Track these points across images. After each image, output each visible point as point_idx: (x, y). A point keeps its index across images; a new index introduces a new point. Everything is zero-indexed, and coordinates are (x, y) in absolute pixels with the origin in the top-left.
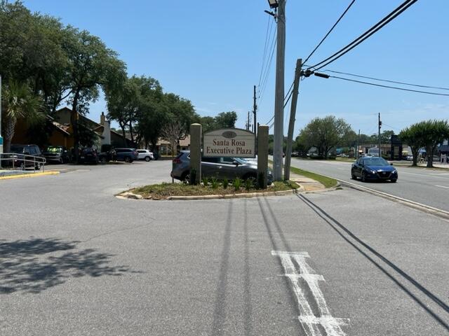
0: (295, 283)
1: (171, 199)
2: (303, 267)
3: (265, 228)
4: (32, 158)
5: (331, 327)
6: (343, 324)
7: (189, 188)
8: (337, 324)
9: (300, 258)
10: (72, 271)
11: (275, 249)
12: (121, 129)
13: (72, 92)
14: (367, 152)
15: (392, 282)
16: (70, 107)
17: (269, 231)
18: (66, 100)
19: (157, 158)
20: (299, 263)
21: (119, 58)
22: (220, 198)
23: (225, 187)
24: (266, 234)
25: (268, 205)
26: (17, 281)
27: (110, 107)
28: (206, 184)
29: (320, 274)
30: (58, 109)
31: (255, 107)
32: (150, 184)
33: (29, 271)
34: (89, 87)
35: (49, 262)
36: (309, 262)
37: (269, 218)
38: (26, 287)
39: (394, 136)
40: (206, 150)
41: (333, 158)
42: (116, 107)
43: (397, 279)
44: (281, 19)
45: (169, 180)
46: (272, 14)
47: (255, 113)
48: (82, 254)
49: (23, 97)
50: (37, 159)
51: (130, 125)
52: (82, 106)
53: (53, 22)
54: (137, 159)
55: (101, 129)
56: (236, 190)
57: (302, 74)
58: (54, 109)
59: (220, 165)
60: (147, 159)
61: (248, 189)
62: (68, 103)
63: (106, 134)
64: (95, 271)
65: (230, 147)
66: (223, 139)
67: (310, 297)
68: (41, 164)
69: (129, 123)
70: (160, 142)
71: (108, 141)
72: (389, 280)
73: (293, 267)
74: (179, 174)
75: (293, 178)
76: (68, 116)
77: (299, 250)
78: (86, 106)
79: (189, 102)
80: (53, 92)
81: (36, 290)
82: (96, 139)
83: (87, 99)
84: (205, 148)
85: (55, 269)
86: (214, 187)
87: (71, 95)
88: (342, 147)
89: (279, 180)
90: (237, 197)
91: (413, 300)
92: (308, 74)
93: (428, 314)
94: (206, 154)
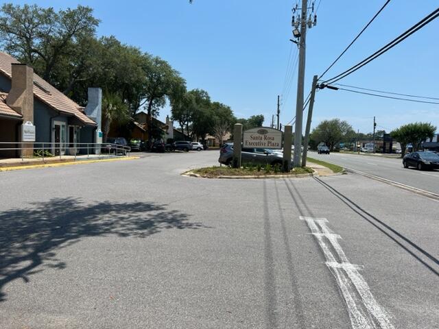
0: (320, 239)
1: (220, 178)
2: (324, 228)
3: (293, 201)
4: (122, 147)
5: (351, 271)
6: (359, 269)
7: (233, 170)
8: (355, 269)
9: (322, 222)
10: (164, 224)
11: (302, 215)
12: (180, 127)
13: (148, 100)
14: (364, 147)
15: (394, 242)
16: (146, 112)
17: (296, 203)
18: (143, 107)
19: (205, 148)
20: (321, 226)
21: (181, 76)
22: (255, 178)
23: (259, 170)
24: (294, 204)
25: (292, 184)
26: (129, 229)
27: (173, 111)
28: (244, 168)
29: (337, 234)
30: (138, 112)
31: (279, 112)
32: (204, 167)
33: (136, 223)
34: (159, 97)
35: (149, 217)
36: (329, 226)
37: (295, 193)
38: (136, 234)
39: (385, 135)
40: (245, 143)
41: (337, 150)
42: (178, 112)
43: (397, 240)
44: (302, 46)
45: (218, 164)
46: (295, 42)
47: (278, 116)
48: (170, 213)
49: (116, 104)
50: (125, 148)
51: (187, 125)
52: (154, 111)
53: (135, 50)
54: (191, 150)
55: (167, 127)
56: (267, 173)
57: (317, 87)
58: (135, 113)
59: (255, 154)
60: (198, 149)
61: (276, 172)
62: (145, 108)
63: (170, 131)
64: (179, 225)
65: (263, 141)
66: (258, 135)
67: (332, 249)
68: (128, 152)
69: (186, 123)
70: (208, 137)
71: (171, 136)
72: (391, 240)
73: (317, 229)
74: (225, 160)
75: (309, 165)
76: (145, 118)
77: (320, 216)
78: (157, 111)
79: (229, 108)
80: (134, 100)
81: (143, 236)
82: (163, 134)
83: (158, 106)
84: (245, 142)
85: (153, 222)
86: (251, 170)
87: (147, 102)
88: (345, 142)
89: (298, 166)
90: (268, 178)
91: (410, 255)
92: (322, 87)
93: (423, 265)
94: (245, 146)
